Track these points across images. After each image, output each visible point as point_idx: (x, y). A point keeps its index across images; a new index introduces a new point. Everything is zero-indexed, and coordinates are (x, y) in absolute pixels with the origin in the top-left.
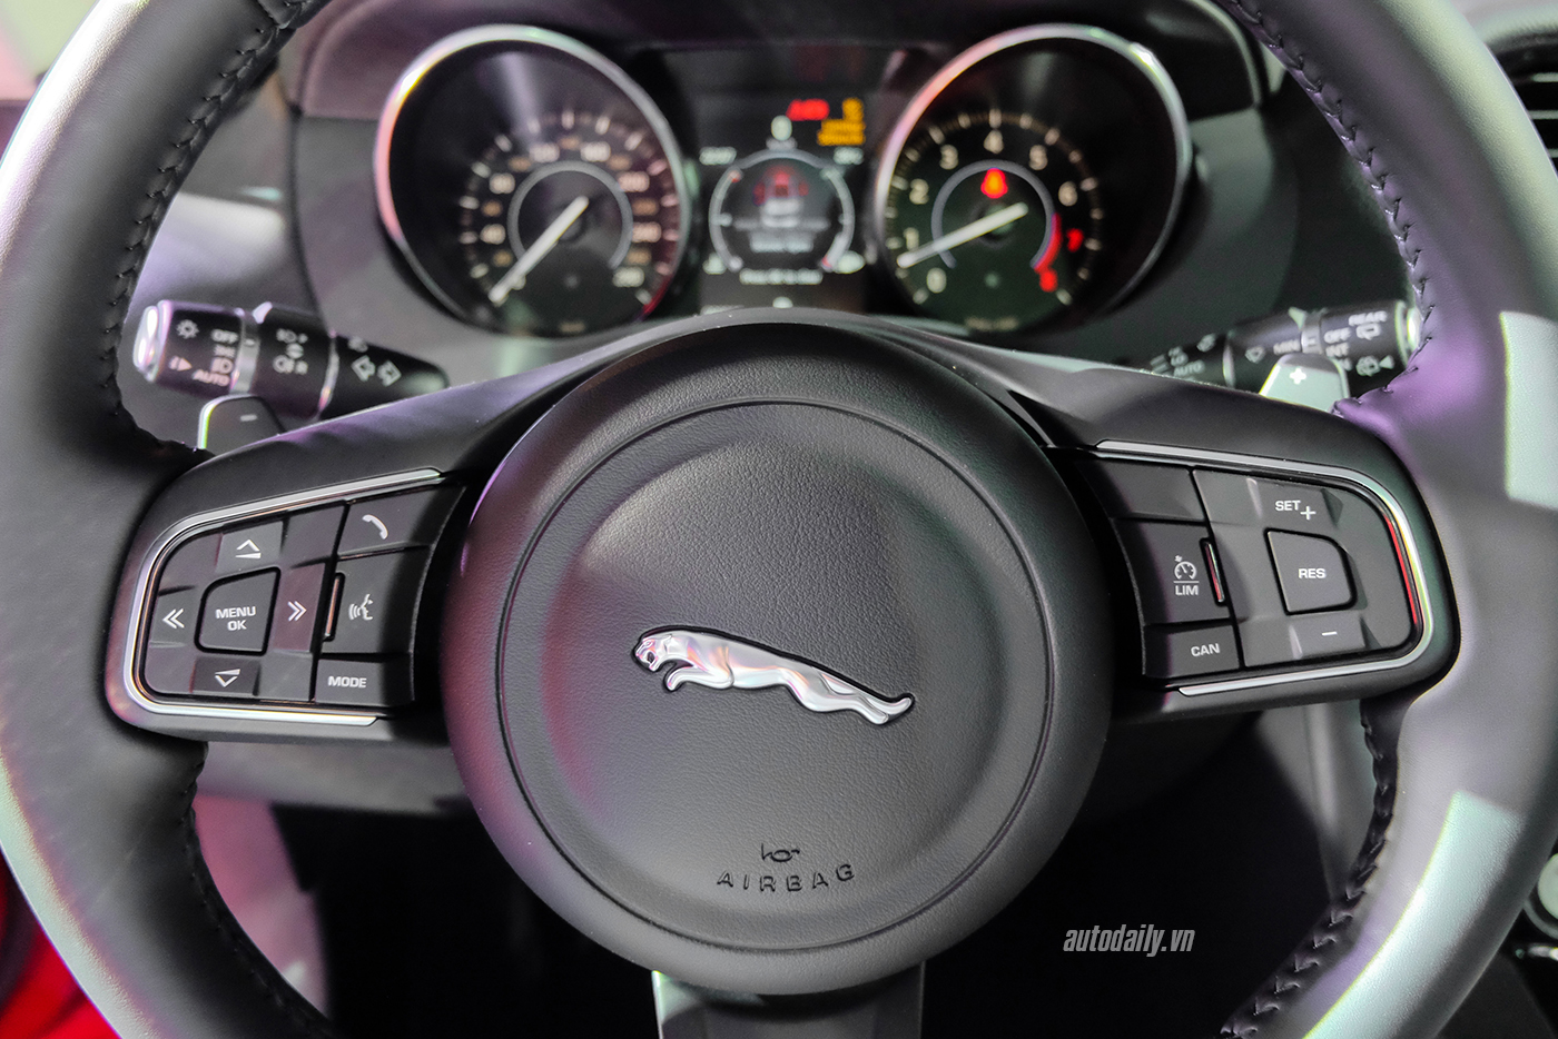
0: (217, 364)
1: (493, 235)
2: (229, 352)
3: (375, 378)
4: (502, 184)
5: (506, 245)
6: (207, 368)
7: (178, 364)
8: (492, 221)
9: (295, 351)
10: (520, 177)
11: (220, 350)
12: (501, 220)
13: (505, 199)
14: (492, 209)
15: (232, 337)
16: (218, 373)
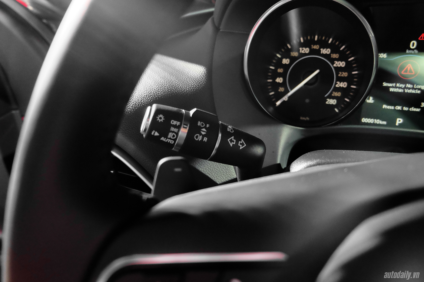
0: (170, 135)
1: (279, 80)
2: (176, 130)
3: (236, 145)
4: (286, 61)
5: (283, 84)
6: (166, 137)
7: (154, 134)
8: (280, 75)
9: (204, 131)
10: (293, 59)
11: (172, 129)
12: (283, 75)
13: (286, 67)
14: (280, 70)
15: (178, 123)
16: (170, 139)
